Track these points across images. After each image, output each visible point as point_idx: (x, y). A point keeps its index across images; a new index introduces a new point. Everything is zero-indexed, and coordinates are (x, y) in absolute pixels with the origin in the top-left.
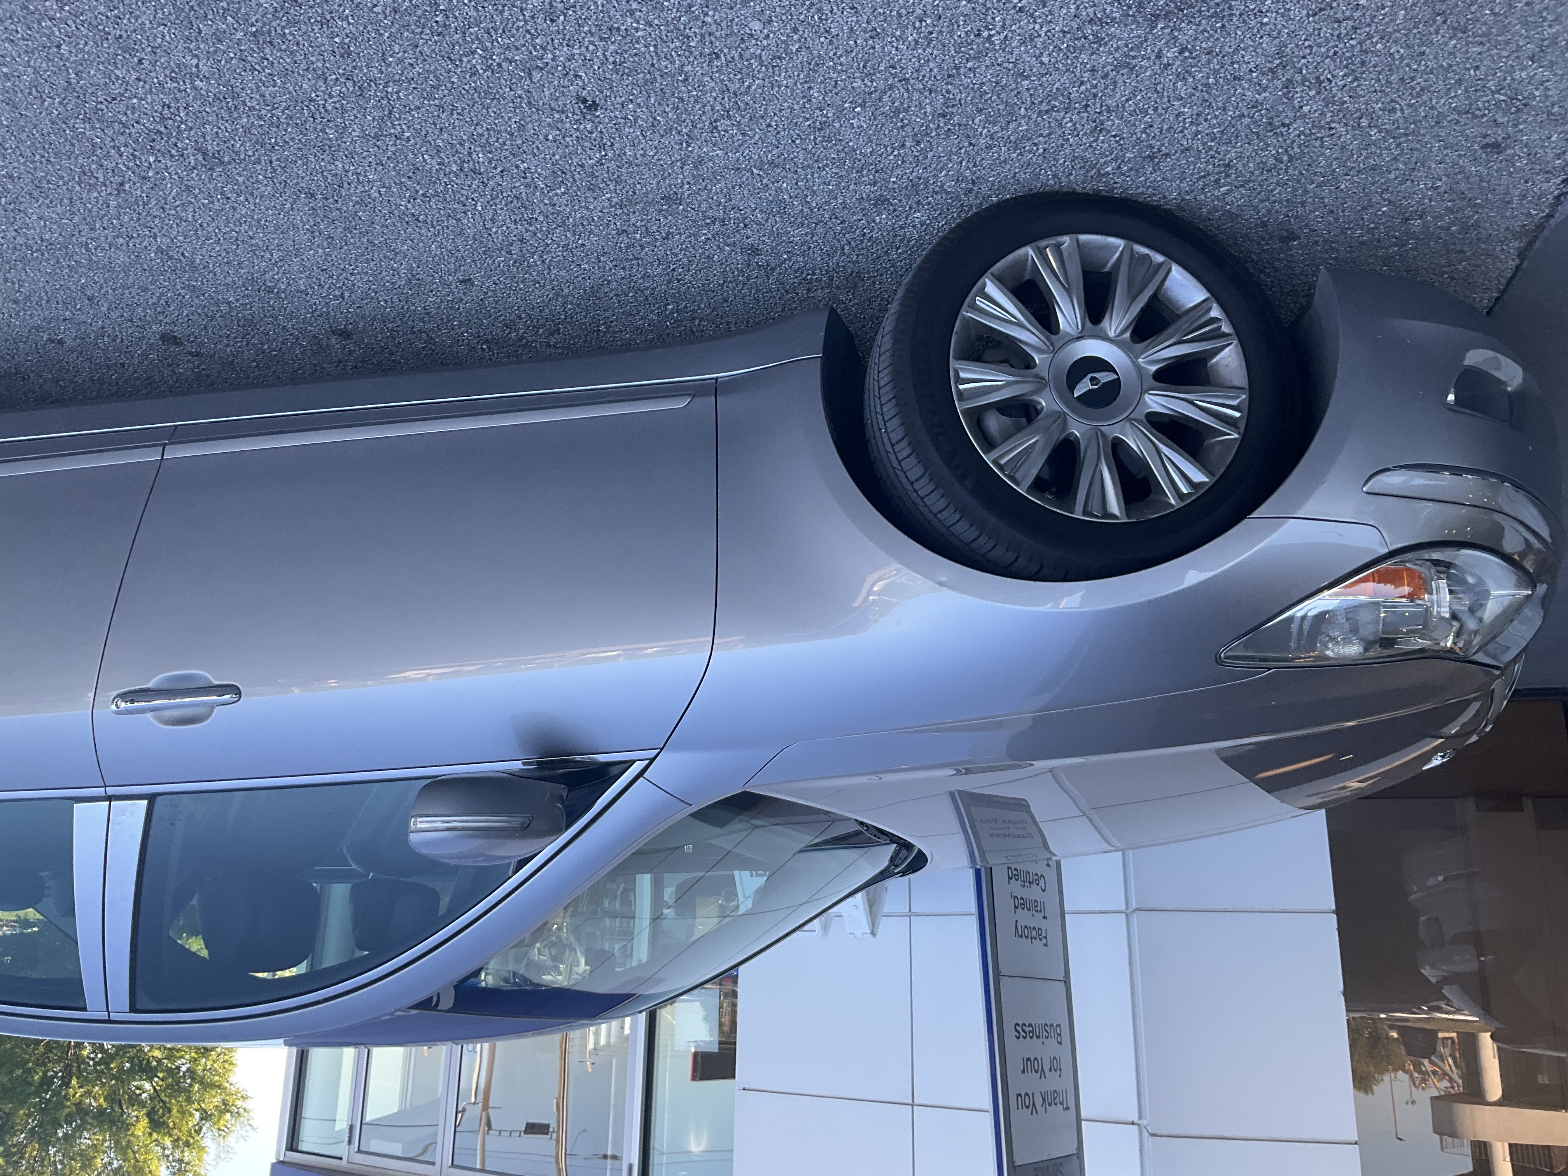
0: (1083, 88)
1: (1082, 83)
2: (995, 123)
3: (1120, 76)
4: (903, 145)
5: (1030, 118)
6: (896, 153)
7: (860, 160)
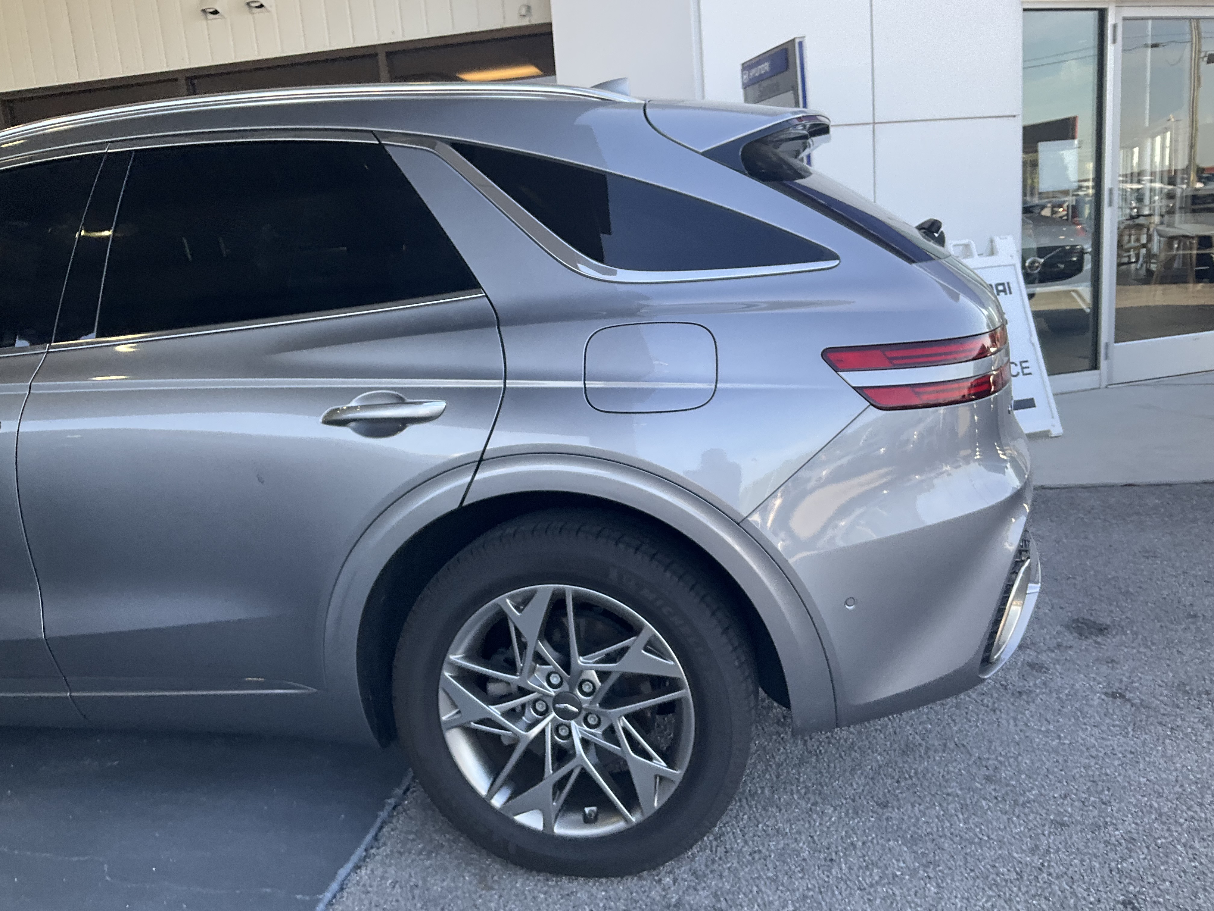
0: (728, 865)
1: (729, 869)
2: (794, 850)
3: (703, 870)
4: (864, 843)
5: (768, 850)
6: (870, 838)
7: (899, 836)
